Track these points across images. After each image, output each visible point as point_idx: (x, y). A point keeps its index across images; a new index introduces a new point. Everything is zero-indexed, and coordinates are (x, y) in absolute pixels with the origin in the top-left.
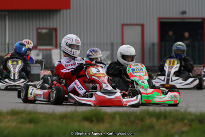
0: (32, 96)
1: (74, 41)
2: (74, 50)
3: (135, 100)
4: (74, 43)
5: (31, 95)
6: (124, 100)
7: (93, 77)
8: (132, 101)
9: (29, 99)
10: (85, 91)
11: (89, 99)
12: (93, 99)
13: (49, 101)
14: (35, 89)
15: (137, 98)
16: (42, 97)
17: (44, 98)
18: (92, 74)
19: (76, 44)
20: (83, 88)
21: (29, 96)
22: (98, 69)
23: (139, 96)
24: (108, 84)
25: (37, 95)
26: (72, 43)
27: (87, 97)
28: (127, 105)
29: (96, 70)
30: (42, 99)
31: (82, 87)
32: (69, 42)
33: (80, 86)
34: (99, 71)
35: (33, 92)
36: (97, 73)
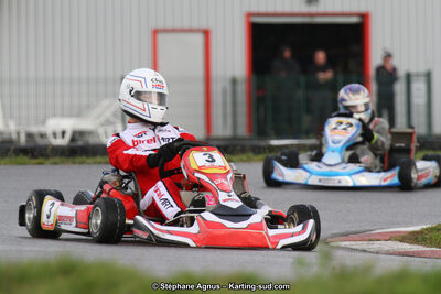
0: (51, 220)
1: (150, 84)
2: (151, 106)
3: (299, 233)
4: (149, 89)
5: (48, 217)
7: (197, 175)
8: (292, 235)
9: (45, 227)
10: (176, 209)
11: (185, 229)
12: (195, 229)
13: (89, 234)
14: (58, 203)
15: (304, 229)
16: (74, 223)
17: (77, 226)
18: (194, 166)
19: (155, 90)
20: (173, 203)
21: (44, 219)
22: (211, 156)
23: (311, 222)
24: (232, 193)
25: (61, 218)
26: (144, 89)
27: (182, 226)
28: (279, 246)
29: (206, 157)
30: (72, 228)
32: (138, 87)
34: (214, 160)
35: (52, 210)
36: (208, 164)
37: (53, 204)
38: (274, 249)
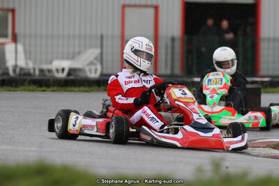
0: (77, 127)
1: (144, 47)
2: (142, 60)
3: (240, 142)
4: (144, 49)
5: (74, 126)
6: (226, 140)
8: (237, 142)
9: (71, 132)
10: (161, 123)
13: (105, 136)
14: (81, 117)
15: (243, 139)
16: (95, 130)
17: (97, 131)
19: (147, 51)
21: (70, 127)
22: (183, 91)
23: (246, 135)
25: (84, 126)
26: (140, 49)
28: (230, 149)
29: (181, 92)
30: (94, 132)
32: (137, 47)
33: (153, 115)
34: (186, 94)
35: (78, 122)
36: (183, 96)
37: (77, 118)
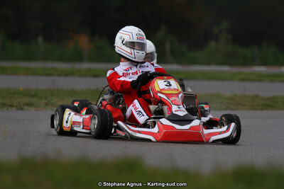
1: (135, 37)
2: (135, 51)
3: (224, 132)
4: (135, 40)
5: (67, 122)
7: (159, 94)
8: (220, 133)
9: (65, 129)
10: (146, 117)
12: (156, 130)
14: (73, 113)
15: (228, 129)
18: (157, 89)
19: (138, 41)
20: (144, 113)
21: (64, 124)
22: (169, 82)
23: (233, 124)
24: (181, 106)
25: (74, 123)
26: (132, 40)
27: (149, 128)
28: (211, 140)
29: (166, 83)
30: (80, 129)
31: (142, 111)
32: (127, 39)
34: (170, 85)
35: (70, 118)
36: (167, 88)
37: (70, 114)
38: (207, 142)
